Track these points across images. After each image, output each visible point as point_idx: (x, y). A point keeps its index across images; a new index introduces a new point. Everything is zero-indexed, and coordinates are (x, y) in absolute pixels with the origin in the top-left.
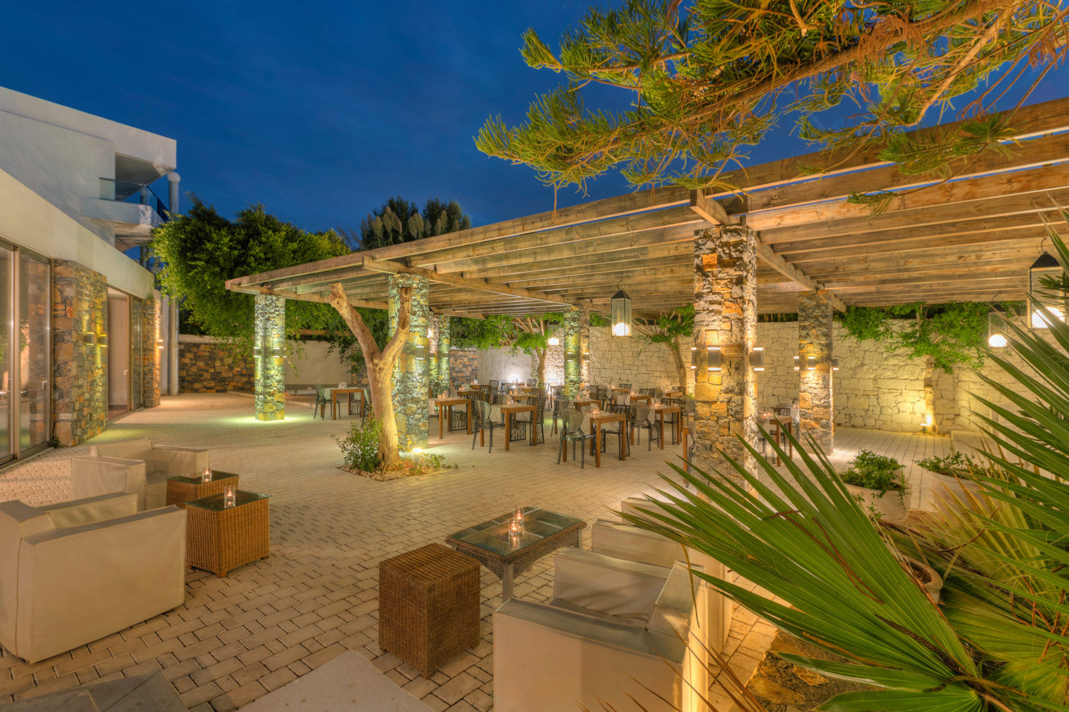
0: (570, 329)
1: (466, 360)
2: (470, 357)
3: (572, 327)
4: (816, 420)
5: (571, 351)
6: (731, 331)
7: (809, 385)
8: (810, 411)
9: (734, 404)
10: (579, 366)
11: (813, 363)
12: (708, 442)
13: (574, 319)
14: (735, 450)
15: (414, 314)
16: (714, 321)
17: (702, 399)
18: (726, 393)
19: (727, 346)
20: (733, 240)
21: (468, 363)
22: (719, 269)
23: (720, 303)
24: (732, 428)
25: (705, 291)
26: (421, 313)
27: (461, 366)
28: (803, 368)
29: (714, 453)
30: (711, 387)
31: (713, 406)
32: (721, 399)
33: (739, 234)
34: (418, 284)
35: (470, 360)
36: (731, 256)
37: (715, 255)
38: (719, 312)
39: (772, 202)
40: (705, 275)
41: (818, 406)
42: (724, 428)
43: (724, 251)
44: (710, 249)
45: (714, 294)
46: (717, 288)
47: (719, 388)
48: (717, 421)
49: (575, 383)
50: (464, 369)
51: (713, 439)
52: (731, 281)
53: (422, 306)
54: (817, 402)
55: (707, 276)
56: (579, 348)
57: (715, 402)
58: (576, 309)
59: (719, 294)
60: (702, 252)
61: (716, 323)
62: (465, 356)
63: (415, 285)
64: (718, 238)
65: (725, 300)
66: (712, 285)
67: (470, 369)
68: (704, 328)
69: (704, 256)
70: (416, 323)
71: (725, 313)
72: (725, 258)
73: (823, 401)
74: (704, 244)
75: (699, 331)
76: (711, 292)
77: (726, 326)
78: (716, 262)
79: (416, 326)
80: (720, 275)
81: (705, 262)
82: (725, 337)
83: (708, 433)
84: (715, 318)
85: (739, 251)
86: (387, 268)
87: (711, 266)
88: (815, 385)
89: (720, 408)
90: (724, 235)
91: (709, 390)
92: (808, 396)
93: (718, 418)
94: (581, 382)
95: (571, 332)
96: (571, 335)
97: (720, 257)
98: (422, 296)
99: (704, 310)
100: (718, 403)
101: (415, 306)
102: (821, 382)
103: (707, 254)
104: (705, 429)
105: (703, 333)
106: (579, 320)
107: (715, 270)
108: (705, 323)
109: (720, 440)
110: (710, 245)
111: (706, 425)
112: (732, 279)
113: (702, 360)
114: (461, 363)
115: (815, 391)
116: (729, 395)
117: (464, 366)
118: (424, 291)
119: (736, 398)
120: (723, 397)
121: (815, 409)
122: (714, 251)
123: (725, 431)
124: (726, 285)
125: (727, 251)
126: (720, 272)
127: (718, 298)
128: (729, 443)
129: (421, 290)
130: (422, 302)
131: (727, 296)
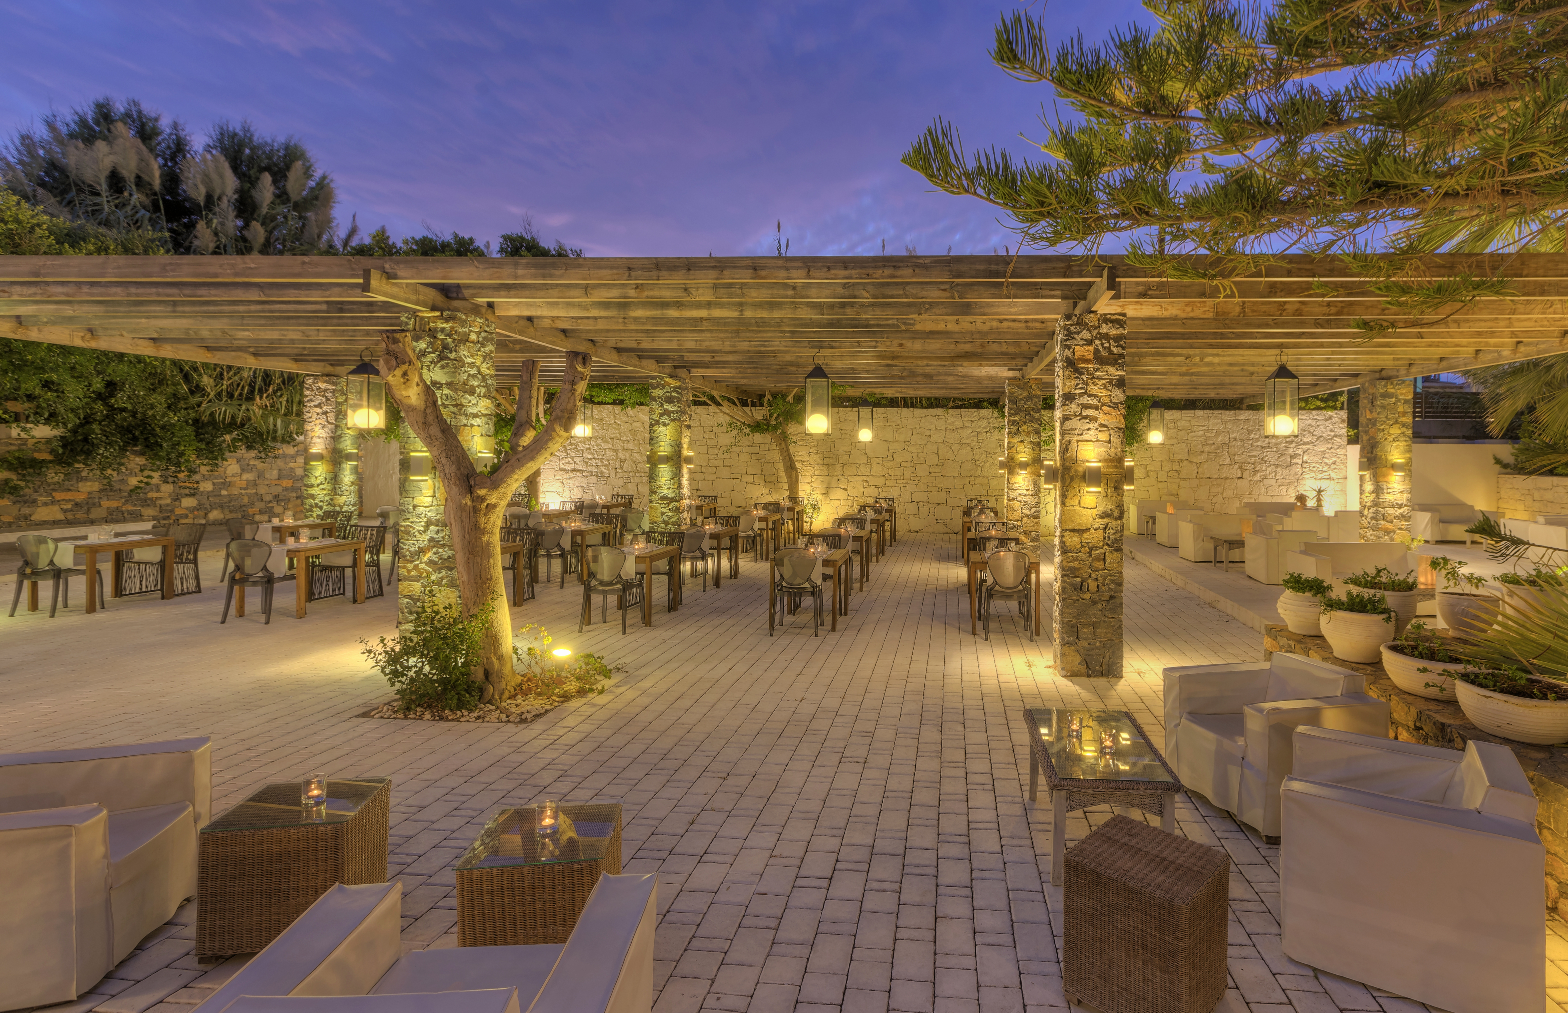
0: (661, 415)
3: (666, 412)
4: (1025, 533)
5: (664, 449)
6: (1109, 442)
7: (1019, 492)
8: (1019, 523)
9: (1112, 531)
10: (677, 474)
11: (1024, 466)
12: (1078, 580)
13: (670, 400)
14: (1112, 586)
15: (472, 392)
16: (1089, 429)
17: (1071, 527)
18: (1101, 517)
19: (1105, 460)
20: (1114, 332)
22: (1096, 366)
23: (1096, 408)
24: (1108, 561)
25: (1077, 391)
26: (483, 390)
28: (1011, 472)
29: (1084, 593)
30: (1084, 511)
31: (1085, 535)
32: (1096, 526)
33: (1122, 326)
34: (478, 334)
36: (1110, 352)
37: (1091, 348)
38: (1094, 419)
39: (1150, 293)
40: (1078, 372)
41: (1028, 516)
42: (1099, 560)
43: (1102, 344)
44: (1085, 340)
45: (1090, 396)
46: (1094, 389)
47: (1095, 512)
48: (1090, 554)
49: (671, 500)
51: (1085, 575)
52: (1110, 382)
53: (484, 378)
54: (1028, 512)
55: (1081, 374)
56: (678, 446)
57: (1088, 530)
58: (675, 383)
59: (1095, 396)
60: (1075, 342)
61: (1091, 432)
63: (473, 337)
64: (1096, 328)
65: (1103, 405)
66: (1087, 384)
68: (1076, 438)
69: (1077, 348)
70: (474, 410)
71: (1103, 419)
72: (1104, 353)
73: (1033, 510)
74: (1078, 333)
75: (1070, 442)
76: (1085, 393)
77: (1104, 436)
78: (1092, 357)
79: (475, 416)
80: (1098, 374)
81: (1077, 355)
82: (1102, 449)
83: (1078, 569)
84: (1091, 426)
85: (1121, 346)
86: (414, 297)
87: (1086, 361)
88: (1025, 492)
89: (1094, 537)
90: (1104, 325)
91: (1081, 516)
92: (1017, 505)
93: (1091, 549)
94: (682, 499)
95: (664, 418)
96: (665, 425)
97: (1097, 351)
98: (485, 357)
99: (1075, 416)
100: (1092, 530)
101: (474, 376)
102: (1031, 487)
103: (1082, 346)
104: (1075, 565)
105: (1074, 444)
106: (679, 401)
107: (1091, 367)
108: (1076, 432)
109: (1094, 576)
110: (1086, 335)
111: (1076, 559)
112: (1111, 380)
113: (1072, 479)
115: (1025, 499)
116: (1106, 520)
118: (490, 347)
119: (1113, 523)
120: (1099, 523)
121: (1025, 520)
122: (1089, 342)
123: (1100, 565)
124: (1105, 387)
125: (1107, 345)
126: (1097, 370)
127: (1094, 402)
128: (1105, 579)
129: (483, 345)
130: (484, 369)
131: (1107, 400)
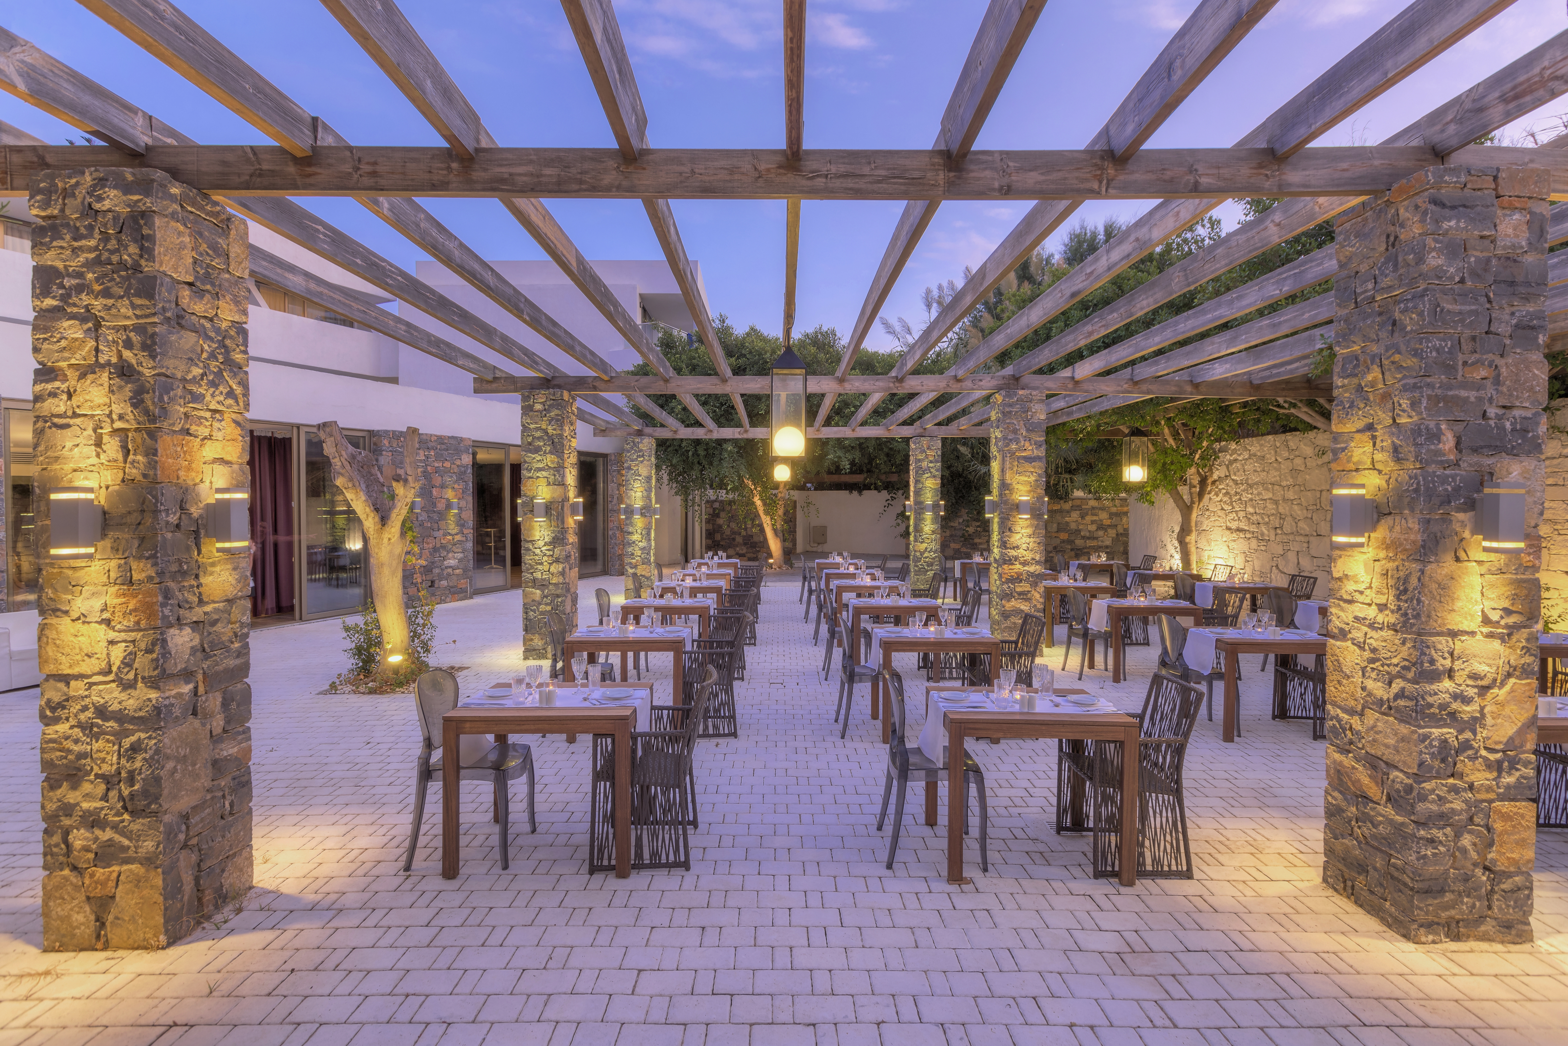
1: (1103, 516)
2: (1114, 510)
21: (1108, 522)
26: (549, 448)
27: (1093, 528)
35: (1112, 515)
50: (1101, 533)
62: (1103, 509)
67: (1112, 533)
114: (1093, 522)
117: (1099, 528)
